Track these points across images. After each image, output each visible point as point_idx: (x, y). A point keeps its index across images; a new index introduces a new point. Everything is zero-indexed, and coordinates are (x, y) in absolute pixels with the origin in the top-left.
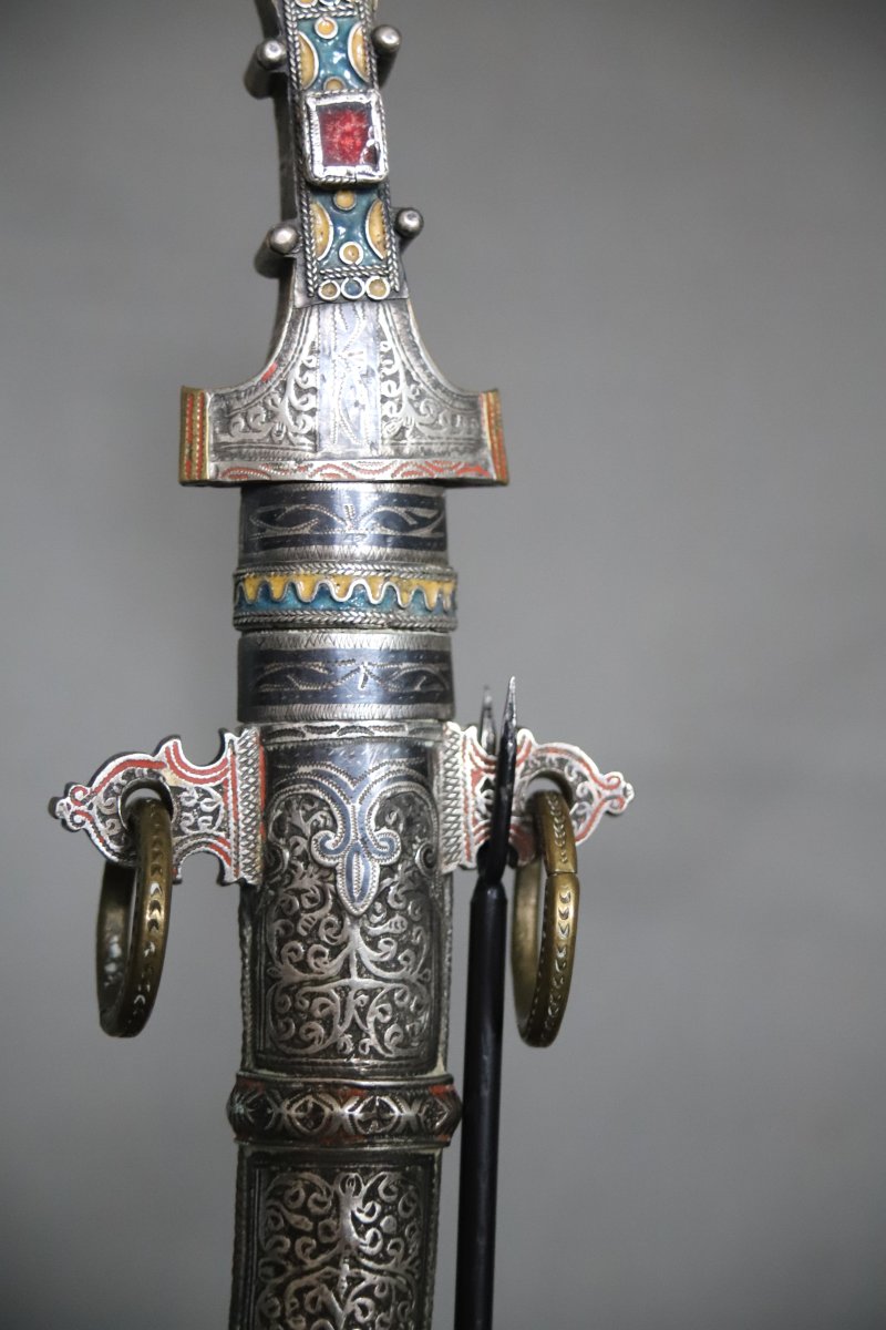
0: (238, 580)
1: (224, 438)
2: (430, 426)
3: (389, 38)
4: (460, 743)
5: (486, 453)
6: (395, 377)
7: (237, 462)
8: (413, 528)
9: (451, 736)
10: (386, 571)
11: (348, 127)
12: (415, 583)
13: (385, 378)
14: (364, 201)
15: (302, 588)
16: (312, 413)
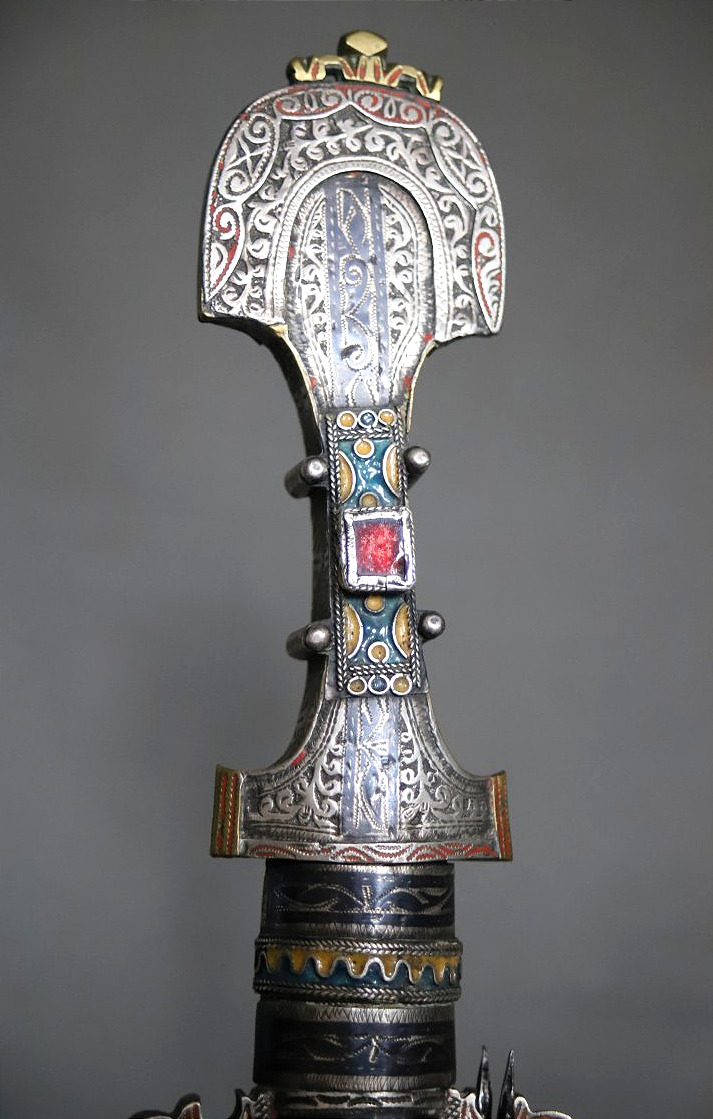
0: (260, 948)
1: (254, 816)
2: (444, 811)
3: (420, 458)
4: (459, 1109)
5: (493, 833)
6: (413, 766)
7: (265, 841)
8: (425, 908)
9: (452, 1103)
10: (400, 949)
11: (381, 540)
12: (425, 960)
13: (405, 767)
14: (392, 605)
15: (320, 964)
16: (337, 798)
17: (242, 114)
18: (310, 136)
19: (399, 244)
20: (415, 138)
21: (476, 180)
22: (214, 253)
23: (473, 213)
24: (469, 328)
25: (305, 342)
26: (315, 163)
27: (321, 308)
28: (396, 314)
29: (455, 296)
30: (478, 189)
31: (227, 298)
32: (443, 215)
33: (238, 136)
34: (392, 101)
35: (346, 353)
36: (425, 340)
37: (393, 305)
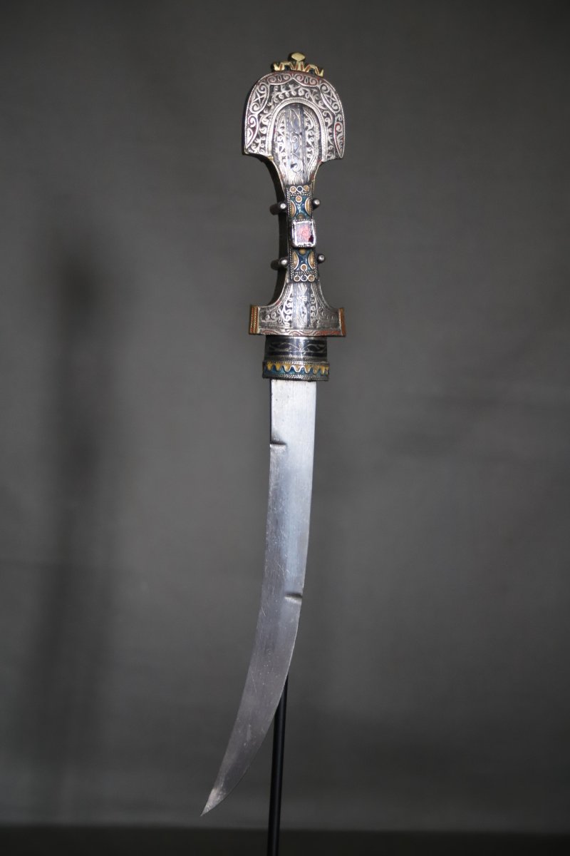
0: (264, 364)
1: (263, 321)
2: (324, 319)
3: (316, 202)
5: (340, 327)
6: (315, 305)
7: (267, 329)
8: (319, 350)
10: (310, 363)
11: (305, 230)
12: (318, 367)
13: (312, 305)
14: (308, 252)
15: (286, 368)
16: (290, 315)
17: (256, 83)
18: (279, 90)
19: (310, 128)
20: (315, 90)
21: (335, 105)
22: (248, 132)
23: (334, 117)
24: (333, 157)
25: (279, 163)
26: (282, 100)
27: (284, 151)
28: (309, 153)
29: (328, 146)
30: (336, 108)
31: (253, 147)
32: (325, 117)
33: (256, 91)
34: (307, 77)
35: (292, 166)
36: (318, 162)
37: (308, 150)
